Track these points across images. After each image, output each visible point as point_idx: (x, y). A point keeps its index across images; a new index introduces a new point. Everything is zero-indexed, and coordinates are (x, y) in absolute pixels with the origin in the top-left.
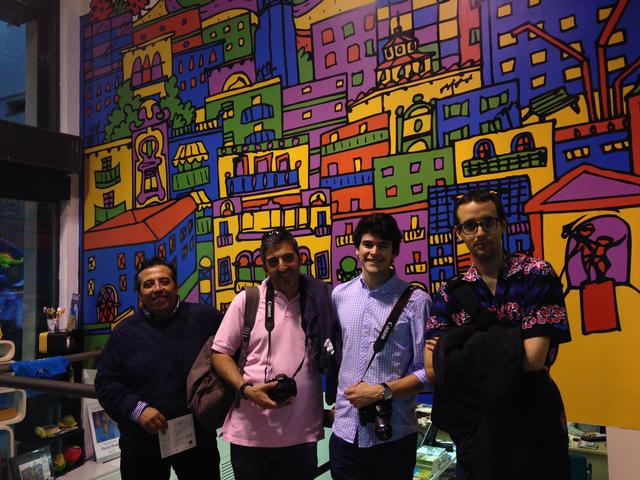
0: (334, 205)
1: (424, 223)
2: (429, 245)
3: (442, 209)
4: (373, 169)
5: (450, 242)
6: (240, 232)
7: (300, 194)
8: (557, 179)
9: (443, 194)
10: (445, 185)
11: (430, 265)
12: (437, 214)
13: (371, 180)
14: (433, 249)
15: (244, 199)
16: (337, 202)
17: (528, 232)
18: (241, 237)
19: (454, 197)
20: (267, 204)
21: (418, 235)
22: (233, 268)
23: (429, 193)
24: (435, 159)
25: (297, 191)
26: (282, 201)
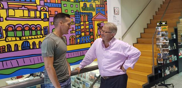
0: (50, 12)
3: (78, 17)
4: (61, 4)
5: (80, 26)
6: (7, 17)
7: (37, 6)
8: (96, 14)
9: (78, 14)
11: (76, 31)
14: (76, 27)
17: (92, 24)
20: (22, 7)
21: (73, 23)
22: (4, 32)
23: (75, 13)
25: (35, 5)
26: (29, 7)
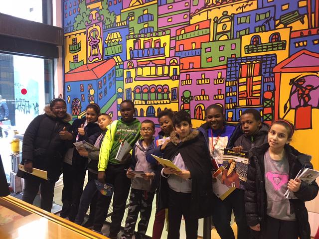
0: (181, 65)
1: (224, 76)
2: (226, 86)
3: (233, 69)
4: (201, 48)
5: (236, 85)
6: (136, 77)
7: (165, 59)
8: (290, 56)
9: (234, 62)
10: (235, 58)
11: (226, 96)
12: (231, 71)
13: (200, 54)
14: (228, 88)
15: (138, 61)
16: (183, 64)
17: (274, 81)
18: (136, 79)
19: (239, 63)
20: (149, 64)
21: (221, 81)
22: (133, 93)
23: (228, 61)
24: (231, 44)
26: (157, 62)
